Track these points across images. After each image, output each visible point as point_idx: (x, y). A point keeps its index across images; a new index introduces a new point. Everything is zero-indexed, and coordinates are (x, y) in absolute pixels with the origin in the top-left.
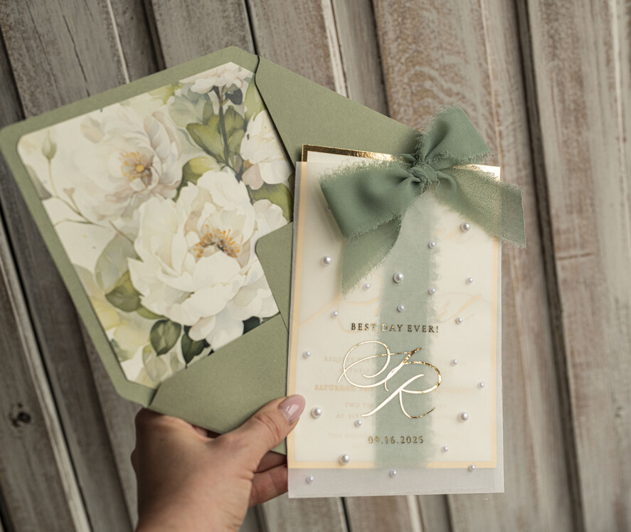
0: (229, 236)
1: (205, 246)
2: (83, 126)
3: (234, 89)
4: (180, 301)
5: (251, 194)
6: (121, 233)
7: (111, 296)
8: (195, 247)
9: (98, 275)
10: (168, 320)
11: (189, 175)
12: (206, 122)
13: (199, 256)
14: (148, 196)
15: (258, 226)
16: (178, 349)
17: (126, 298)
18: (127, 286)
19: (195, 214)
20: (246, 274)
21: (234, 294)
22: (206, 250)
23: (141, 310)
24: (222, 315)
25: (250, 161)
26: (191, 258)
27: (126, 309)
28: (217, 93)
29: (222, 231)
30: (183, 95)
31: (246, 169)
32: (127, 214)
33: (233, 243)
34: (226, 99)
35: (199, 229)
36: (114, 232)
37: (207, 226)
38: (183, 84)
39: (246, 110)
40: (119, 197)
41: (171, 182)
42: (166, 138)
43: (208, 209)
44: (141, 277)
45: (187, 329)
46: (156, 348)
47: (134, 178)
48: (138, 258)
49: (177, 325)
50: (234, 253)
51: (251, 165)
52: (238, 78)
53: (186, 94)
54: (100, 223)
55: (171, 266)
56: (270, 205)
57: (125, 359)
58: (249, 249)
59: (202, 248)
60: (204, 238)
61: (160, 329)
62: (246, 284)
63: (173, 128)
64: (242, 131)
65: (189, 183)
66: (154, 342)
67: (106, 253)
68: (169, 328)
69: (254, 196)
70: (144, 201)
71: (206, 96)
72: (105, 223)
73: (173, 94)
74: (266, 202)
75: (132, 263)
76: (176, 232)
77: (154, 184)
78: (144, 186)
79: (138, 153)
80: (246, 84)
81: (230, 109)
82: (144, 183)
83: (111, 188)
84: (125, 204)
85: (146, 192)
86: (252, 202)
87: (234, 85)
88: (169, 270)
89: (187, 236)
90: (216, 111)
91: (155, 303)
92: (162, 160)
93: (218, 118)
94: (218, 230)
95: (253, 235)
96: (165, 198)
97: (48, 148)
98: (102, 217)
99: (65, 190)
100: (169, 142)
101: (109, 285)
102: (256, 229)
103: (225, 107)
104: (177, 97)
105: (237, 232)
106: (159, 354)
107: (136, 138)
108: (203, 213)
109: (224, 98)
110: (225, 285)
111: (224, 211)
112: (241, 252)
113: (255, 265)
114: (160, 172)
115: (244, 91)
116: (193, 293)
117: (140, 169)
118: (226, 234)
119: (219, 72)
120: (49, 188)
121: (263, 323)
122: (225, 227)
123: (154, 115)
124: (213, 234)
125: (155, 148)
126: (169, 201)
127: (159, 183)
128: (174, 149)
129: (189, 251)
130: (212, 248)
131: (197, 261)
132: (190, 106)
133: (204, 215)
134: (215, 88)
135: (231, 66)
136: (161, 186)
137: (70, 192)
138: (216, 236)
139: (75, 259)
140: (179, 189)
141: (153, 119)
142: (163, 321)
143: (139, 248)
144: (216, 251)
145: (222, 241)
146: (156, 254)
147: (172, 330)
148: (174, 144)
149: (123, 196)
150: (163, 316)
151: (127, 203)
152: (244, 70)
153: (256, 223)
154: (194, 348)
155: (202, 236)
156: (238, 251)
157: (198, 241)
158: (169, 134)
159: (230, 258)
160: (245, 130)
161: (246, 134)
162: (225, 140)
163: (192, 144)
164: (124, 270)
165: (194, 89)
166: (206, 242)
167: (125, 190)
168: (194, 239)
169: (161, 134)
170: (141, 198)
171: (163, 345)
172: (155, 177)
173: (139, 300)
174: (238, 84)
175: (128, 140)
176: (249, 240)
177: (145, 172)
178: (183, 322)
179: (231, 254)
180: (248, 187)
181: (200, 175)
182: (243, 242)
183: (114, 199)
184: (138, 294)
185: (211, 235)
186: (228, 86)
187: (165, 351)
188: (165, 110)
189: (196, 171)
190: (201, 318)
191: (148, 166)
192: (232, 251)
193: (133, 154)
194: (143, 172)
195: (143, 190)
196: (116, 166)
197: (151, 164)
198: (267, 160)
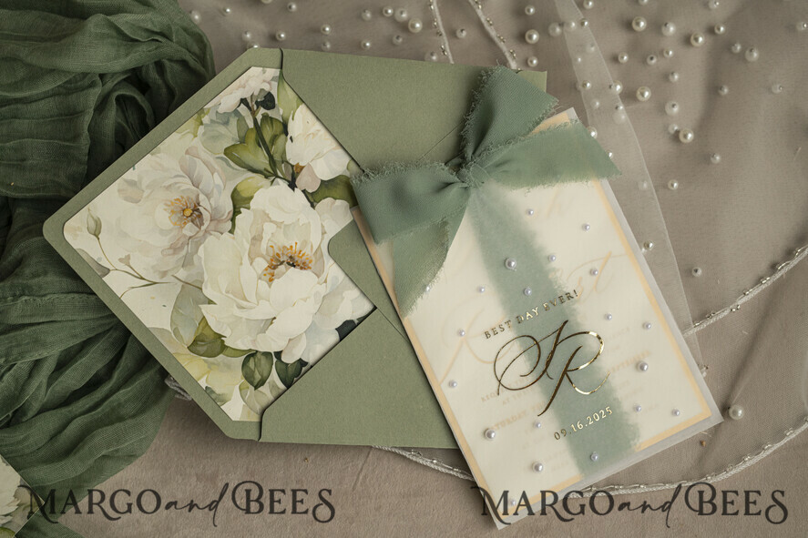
0: (298, 250)
1: (275, 267)
2: (119, 191)
3: (263, 94)
4: (264, 331)
5: (310, 198)
6: (187, 283)
7: (193, 347)
8: (265, 272)
9: (176, 331)
10: (257, 351)
11: (239, 202)
12: (243, 140)
13: (271, 280)
14: (204, 237)
15: (326, 229)
16: (274, 376)
17: (209, 344)
18: (206, 332)
19: (256, 239)
20: (325, 282)
21: (318, 306)
22: (276, 271)
23: (227, 351)
24: (312, 330)
25: (301, 164)
26: (263, 284)
27: (211, 354)
28: (247, 105)
29: (288, 247)
30: (212, 121)
31: (298, 173)
32: (187, 262)
33: (303, 255)
34: (258, 108)
35: (264, 253)
36: (180, 284)
37: (272, 247)
38: (209, 109)
39: (281, 112)
40: (175, 249)
41: (223, 215)
42: (206, 172)
43: (269, 229)
44: (217, 319)
45: (278, 354)
46: (252, 383)
47: (185, 223)
48: (210, 302)
49: (267, 354)
50: (307, 265)
51: (302, 168)
52: (264, 81)
53: (214, 118)
54: (164, 280)
55: (245, 299)
56: (334, 203)
57: (224, 402)
58: (322, 256)
59: (272, 271)
60: (272, 260)
61: (251, 364)
62: (328, 291)
63: (211, 160)
64: (283, 136)
65: (242, 209)
66: (249, 377)
67: (176, 308)
68: (260, 360)
69: (313, 199)
70: (201, 244)
71: (236, 112)
72: (168, 278)
73: (202, 124)
74: (329, 200)
75: (205, 309)
76: (241, 264)
77: (206, 223)
78: (198, 229)
79: (182, 198)
80: (275, 84)
81: (265, 117)
82: (197, 226)
83: (165, 242)
84: (184, 253)
85: (201, 234)
86: (313, 206)
87: (262, 90)
88: (244, 303)
89: (254, 263)
90: (251, 125)
91: (239, 340)
92: (208, 196)
93: (255, 131)
94: (285, 247)
95: (322, 239)
96: (222, 234)
97: (92, 224)
98: (164, 274)
99: (121, 260)
100: (210, 174)
101: (189, 337)
102: (324, 233)
103: (259, 117)
104: (207, 125)
105: (305, 243)
106: (256, 388)
107: (176, 183)
108: (264, 235)
109: (255, 107)
110: (305, 300)
111: (286, 226)
112: (313, 262)
113: (333, 270)
114: (209, 208)
115: (274, 93)
116: (275, 318)
117: (188, 212)
118: (294, 248)
119: (243, 82)
120: (104, 263)
121: (359, 324)
122: (291, 241)
123: (187, 152)
124: (280, 253)
125: (198, 187)
126: (227, 235)
127: (211, 220)
128: (217, 180)
129: (260, 278)
130: (282, 268)
131: (270, 286)
132: (222, 129)
133: (266, 237)
134: (243, 101)
135: (255, 71)
136: (214, 223)
137: (126, 260)
138: (283, 254)
139: (149, 323)
140: (233, 220)
141: (187, 156)
142: (252, 355)
143: (208, 292)
144: (287, 270)
145: (291, 257)
146: (227, 292)
147: (263, 361)
148: (216, 174)
149: (179, 245)
150: (250, 350)
151: (184, 251)
152: (268, 69)
153: (323, 226)
154: (291, 371)
155: (269, 258)
156: (311, 262)
157: (266, 265)
158: (207, 166)
159: (304, 272)
160: (287, 134)
161: (289, 137)
162: (268, 152)
163: (233, 168)
164: (200, 318)
165: (221, 109)
166: (274, 263)
167: (178, 240)
168: (262, 264)
169: (201, 169)
170: (196, 242)
171: (258, 377)
172: (206, 215)
173: (223, 341)
174: (267, 88)
175: (168, 188)
176: (319, 246)
177: (193, 213)
178: (273, 349)
179: (304, 267)
180: (304, 191)
181: (252, 198)
182: (314, 251)
183: (171, 251)
184: (220, 336)
185: (278, 255)
186: (256, 93)
187: (262, 383)
188: (197, 143)
189: (245, 194)
190: (290, 340)
191: (195, 206)
192: (303, 263)
193: (178, 199)
194: (191, 214)
195: (198, 232)
196: (164, 218)
197: (199, 204)
198: (318, 156)
